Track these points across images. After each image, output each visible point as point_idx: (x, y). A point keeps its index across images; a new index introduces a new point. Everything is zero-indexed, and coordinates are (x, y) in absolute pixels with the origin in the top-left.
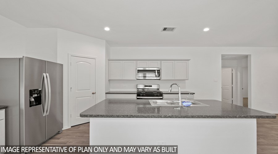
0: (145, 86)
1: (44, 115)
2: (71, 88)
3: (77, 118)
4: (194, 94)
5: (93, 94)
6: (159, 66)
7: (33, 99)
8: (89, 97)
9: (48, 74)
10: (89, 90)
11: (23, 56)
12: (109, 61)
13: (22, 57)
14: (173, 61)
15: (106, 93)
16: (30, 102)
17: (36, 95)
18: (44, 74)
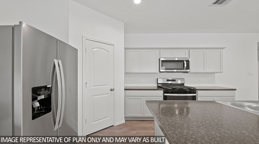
0: (168, 80)
1: (55, 129)
2: (86, 83)
3: (93, 123)
4: (235, 90)
5: (111, 90)
6: (187, 56)
7: (38, 103)
8: (107, 95)
9: (60, 62)
10: (107, 85)
11: (21, 23)
12: (126, 50)
13: (18, 24)
14: (204, 50)
15: (125, 89)
16: (33, 109)
17: (43, 97)
18: (56, 61)
